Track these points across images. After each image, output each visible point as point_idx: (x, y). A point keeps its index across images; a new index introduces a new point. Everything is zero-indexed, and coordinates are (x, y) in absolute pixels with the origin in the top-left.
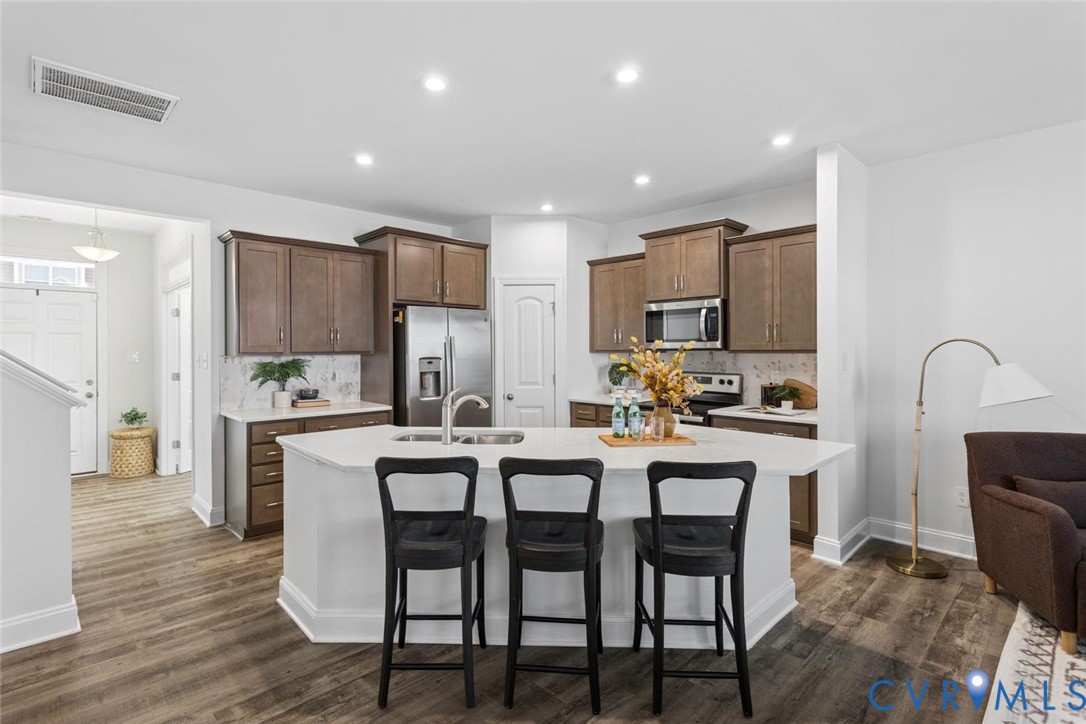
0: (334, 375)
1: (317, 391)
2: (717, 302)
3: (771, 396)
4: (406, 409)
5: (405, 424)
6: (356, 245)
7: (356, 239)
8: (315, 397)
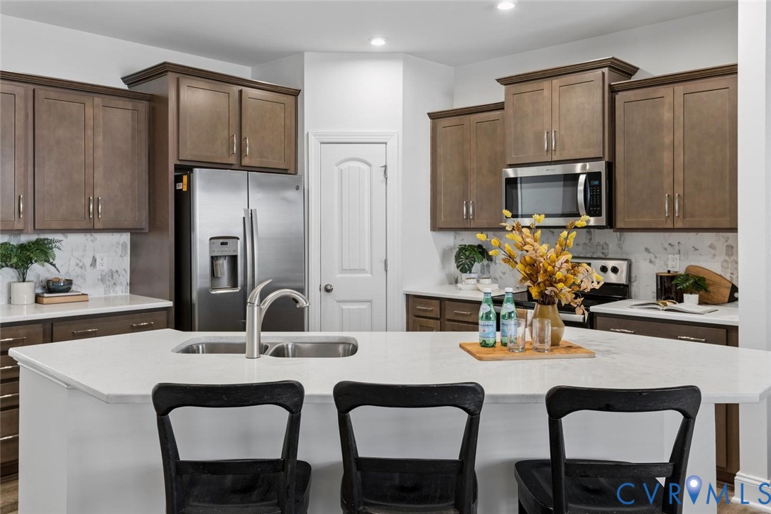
0: (94, 260)
1: (70, 282)
2: (600, 167)
3: (670, 288)
4: (191, 305)
6: (125, 87)
7: (125, 79)
8: (68, 290)
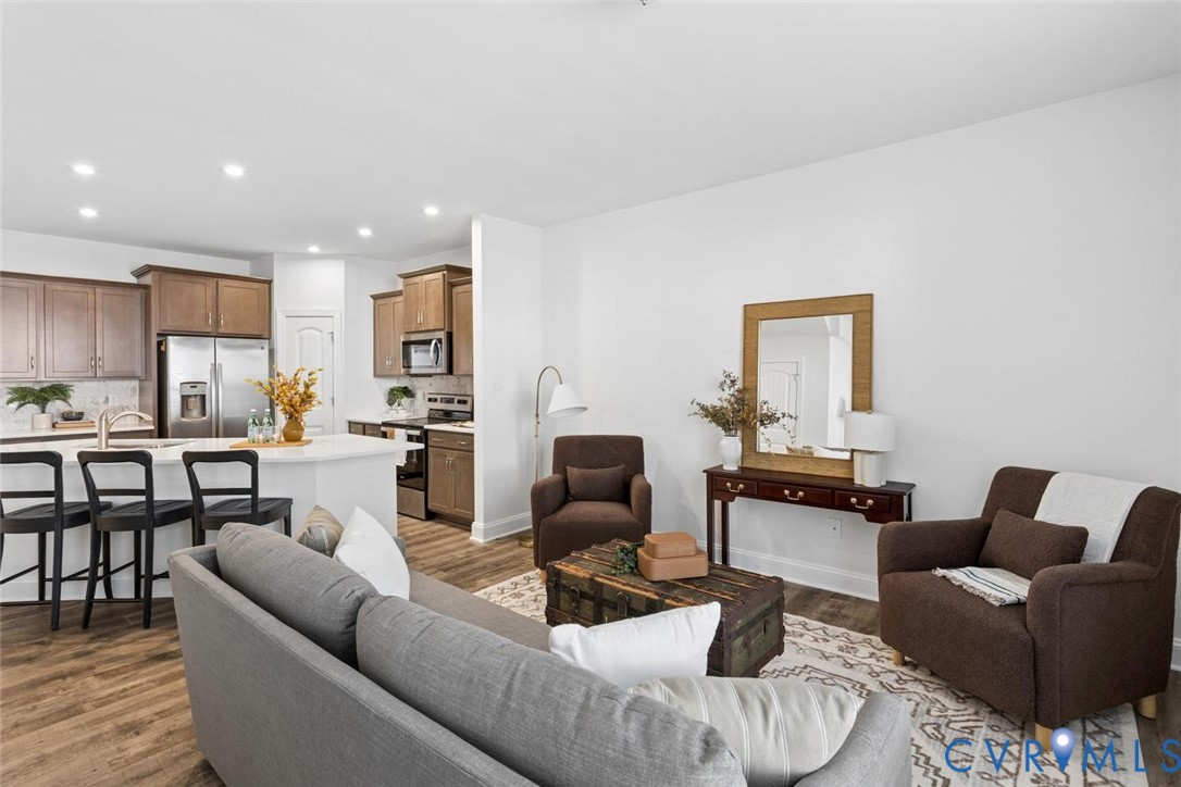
0: (107, 399)
1: (81, 414)
2: (442, 335)
4: (167, 428)
7: (133, 273)
8: (80, 419)
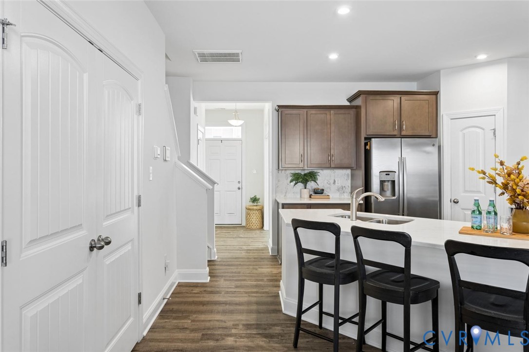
1: (323, 190)
4: (371, 204)
5: (371, 212)
6: (348, 104)
7: (348, 100)
8: (322, 193)
